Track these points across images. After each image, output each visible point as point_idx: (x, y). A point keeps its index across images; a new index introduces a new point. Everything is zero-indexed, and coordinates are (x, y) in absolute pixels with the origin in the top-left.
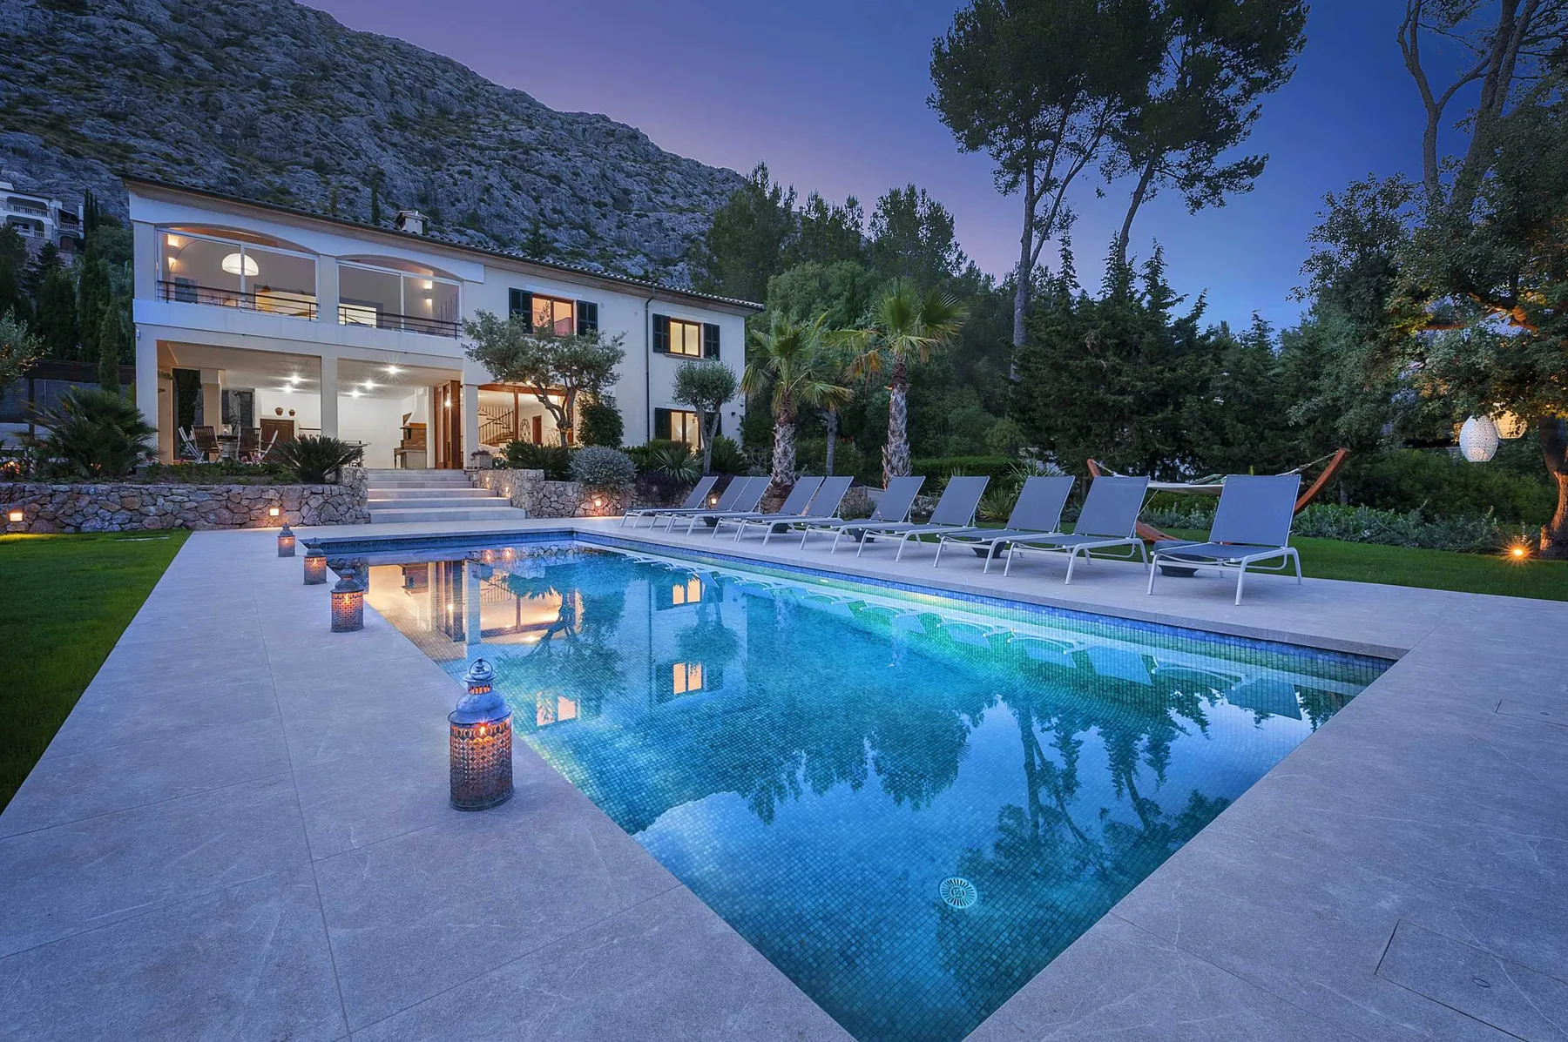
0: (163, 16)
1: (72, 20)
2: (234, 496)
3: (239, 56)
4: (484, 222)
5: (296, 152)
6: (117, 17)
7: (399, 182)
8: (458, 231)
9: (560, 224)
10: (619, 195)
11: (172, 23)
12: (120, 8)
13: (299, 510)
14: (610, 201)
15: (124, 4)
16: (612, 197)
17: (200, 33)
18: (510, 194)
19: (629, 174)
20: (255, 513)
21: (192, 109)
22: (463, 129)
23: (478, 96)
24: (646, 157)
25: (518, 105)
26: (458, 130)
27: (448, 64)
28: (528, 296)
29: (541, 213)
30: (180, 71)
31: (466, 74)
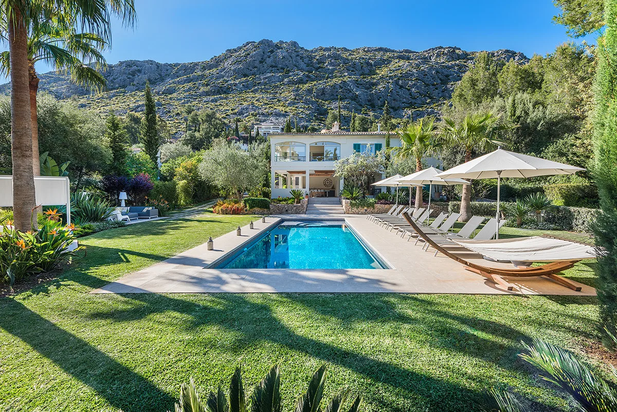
14: (439, 82)
16: (440, 79)
18: (399, 90)
19: (449, 67)
20: (283, 211)
21: (309, 91)
22: (383, 72)
23: (390, 57)
24: (459, 57)
25: (404, 56)
26: (382, 72)
27: (380, 49)
28: (359, 145)
29: (410, 94)
30: (307, 81)
31: (386, 50)
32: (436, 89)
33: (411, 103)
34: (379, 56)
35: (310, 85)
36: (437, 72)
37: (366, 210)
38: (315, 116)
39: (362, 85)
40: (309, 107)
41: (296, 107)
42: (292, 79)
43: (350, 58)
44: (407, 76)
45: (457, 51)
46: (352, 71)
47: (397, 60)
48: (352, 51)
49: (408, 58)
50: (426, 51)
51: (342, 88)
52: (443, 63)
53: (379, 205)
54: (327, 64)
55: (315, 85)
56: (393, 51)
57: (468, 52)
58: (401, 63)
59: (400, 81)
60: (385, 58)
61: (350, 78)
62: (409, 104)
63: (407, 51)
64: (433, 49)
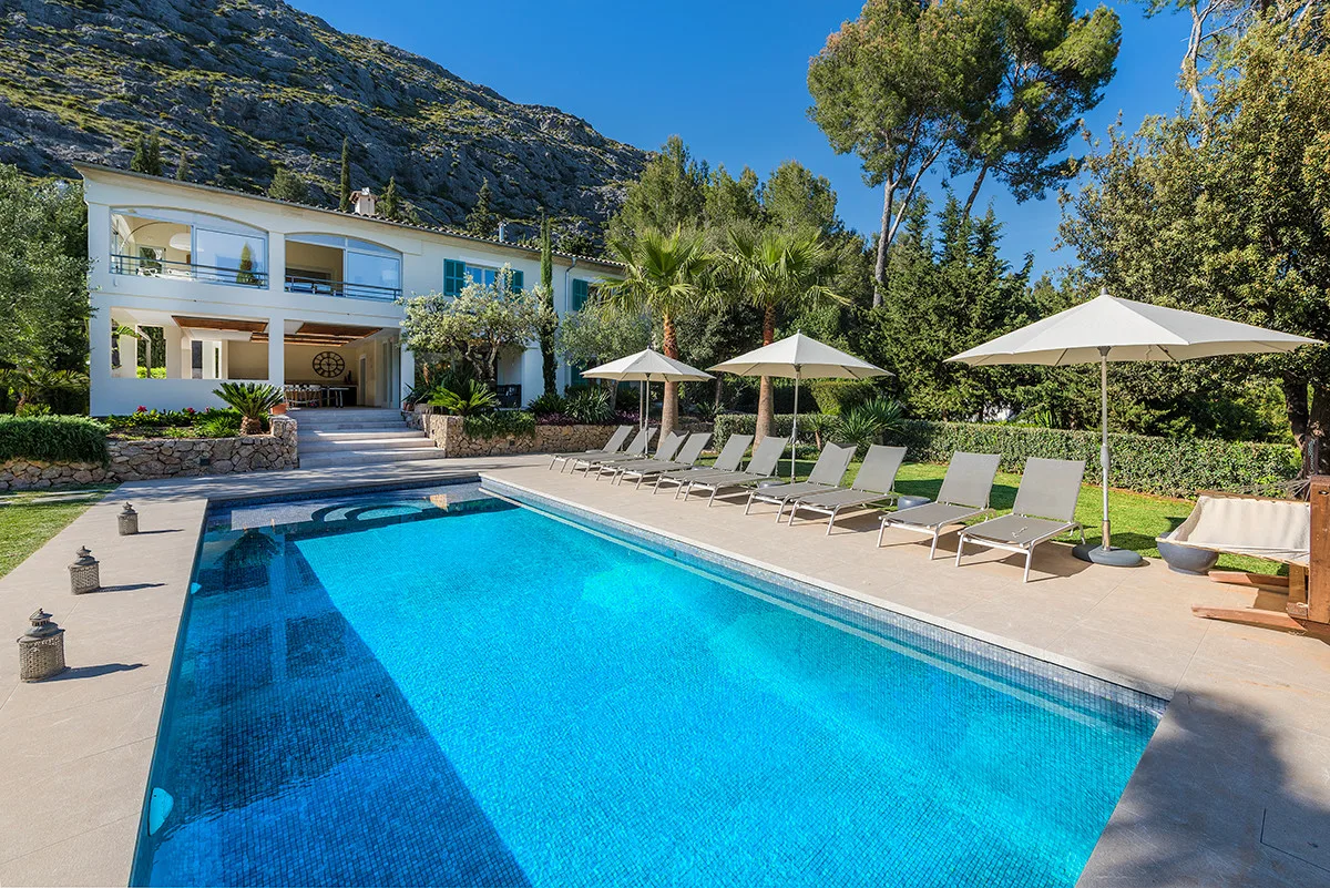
0: (173, 16)
1: (90, 16)
2: (166, 449)
3: (241, 52)
4: (452, 192)
5: (291, 132)
6: (131, 14)
7: (380, 160)
8: (429, 199)
9: (516, 195)
10: (566, 172)
11: (181, 22)
12: (133, 7)
13: (230, 459)
14: (559, 176)
15: (138, 5)
16: (560, 172)
17: (207, 32)
18: (476, 170)
19: (575, 155)
20: (187, 463)
21: (199, 95)
22: (437, 116)
23: (450, 90)
24: (590, 141)
25: (484, 98)
26: (432, 117)
27: (425, 64)
28: (461, 266)
29: (501, 185)
30: (188, 62)
31: (440, 72)
32: (554, 189)
33: (503, 203)
34: (422, 77)
35: (198, 77)
36: (554, 156)
37: (512, 443)
38: (222, 171)
39: (377, 129)
40: (196, 140)
41: (141, 128)
42: (120, 35)
43: (339, 50)
44: (492, 143)
45: (587, 129)
46: (347, 86)
47: (468, 103)
48: (343, 35)
49: (493, 108)
50: (529, 108)
51: (317, 119)
52: (564, 142)
53: (547, 427)
54: (262, 38)
55: (217, 82)
56: (456, 79)
57: (606, 137)
58: (478, 112)
59: (480, 151)
60: (438, 87)
61: (342, 101)
62: (498, 204)
63: (488, 91)
64: (543, 109)
